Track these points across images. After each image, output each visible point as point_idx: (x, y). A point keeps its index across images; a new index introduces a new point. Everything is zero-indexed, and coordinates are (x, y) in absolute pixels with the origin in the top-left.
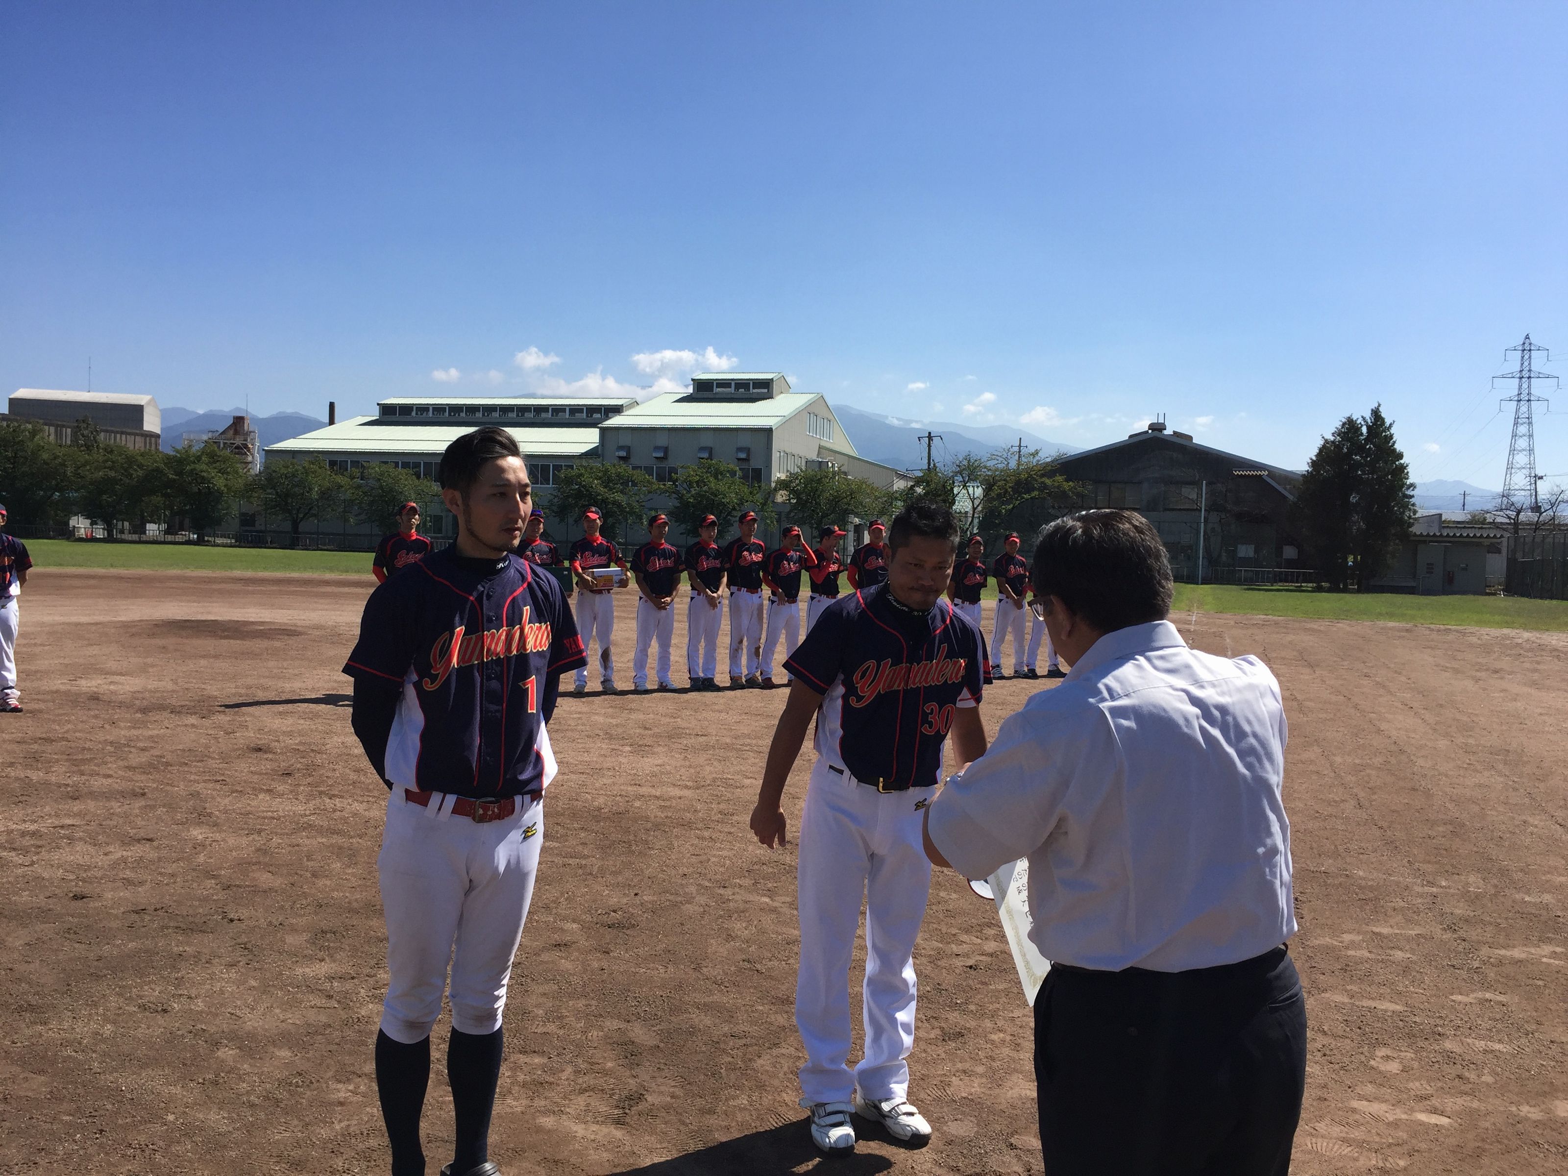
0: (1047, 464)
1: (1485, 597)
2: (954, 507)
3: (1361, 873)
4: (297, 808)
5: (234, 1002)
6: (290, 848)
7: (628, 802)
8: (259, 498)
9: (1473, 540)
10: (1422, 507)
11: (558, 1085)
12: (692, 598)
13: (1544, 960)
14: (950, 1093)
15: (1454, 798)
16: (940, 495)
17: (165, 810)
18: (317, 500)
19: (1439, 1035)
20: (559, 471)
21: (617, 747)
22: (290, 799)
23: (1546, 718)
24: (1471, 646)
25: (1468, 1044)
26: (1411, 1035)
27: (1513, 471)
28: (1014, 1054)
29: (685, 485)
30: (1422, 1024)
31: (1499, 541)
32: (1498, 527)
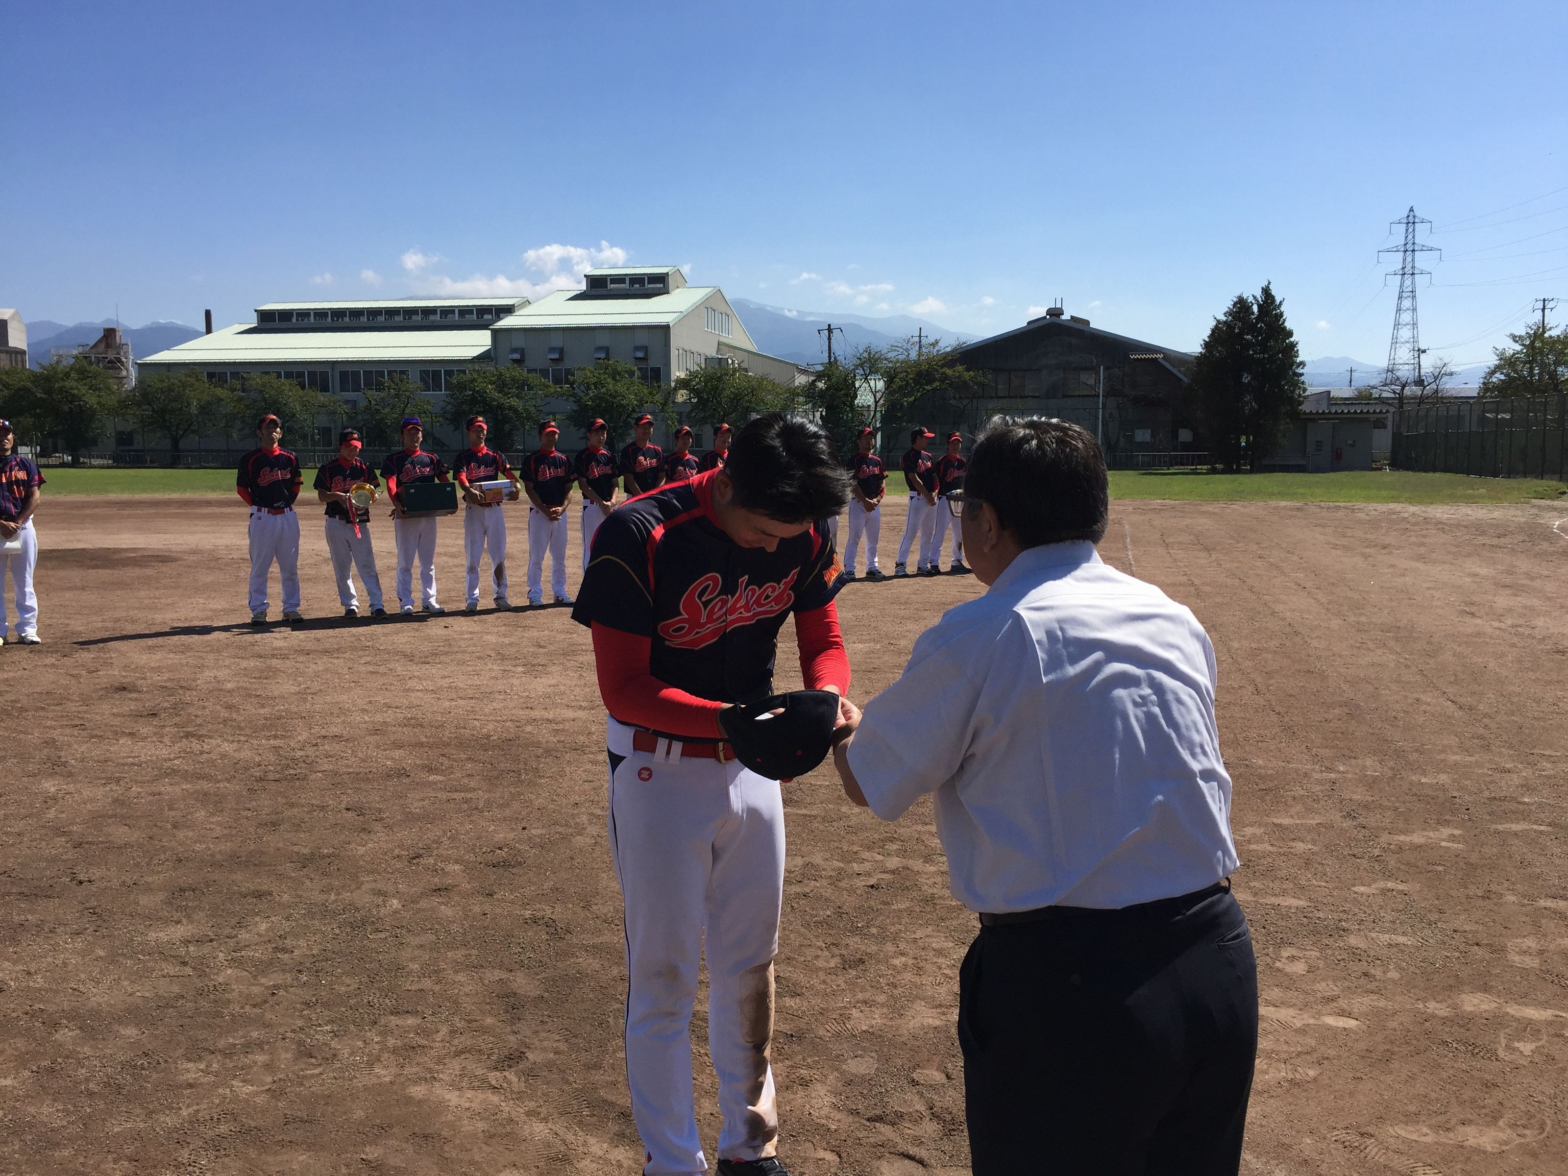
0: (947, 354)
1: (1370, 473)
2: (856, 402)
3: (1260, 762)
4: (161, 753)
5: (77, 975)
6: (150, 798)
7: (518, 727)
8: (134, 414)
9: (1360, 416)
10: (1311, 386)
11: (432, 1048)
12: (585, 508)
13: (1443, 844)
14: (849, 1027)
15: (1349, 678)
16: (842, 389)
17: (15, 761)
18: (197, 415)
19: (1344, 930)
20: (451, 377)
21: (510, 668)
22: (154, 742)
23: (1434, 592)
24: (1360, 522)
25: (1373, 939)
26: (1315, 932)
27: (1398, 345)
28: (917, 980)
29: (582, 388)
30: (1325, 920)
31: (1385, 416)
32: (1383, 403)
